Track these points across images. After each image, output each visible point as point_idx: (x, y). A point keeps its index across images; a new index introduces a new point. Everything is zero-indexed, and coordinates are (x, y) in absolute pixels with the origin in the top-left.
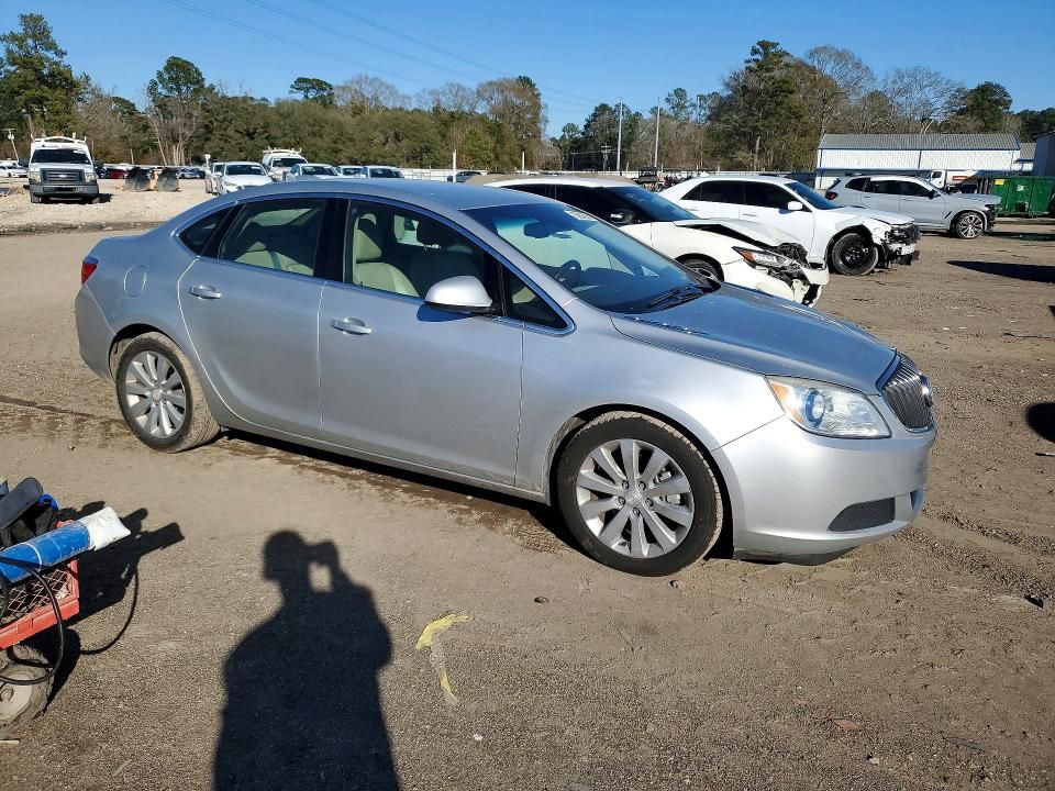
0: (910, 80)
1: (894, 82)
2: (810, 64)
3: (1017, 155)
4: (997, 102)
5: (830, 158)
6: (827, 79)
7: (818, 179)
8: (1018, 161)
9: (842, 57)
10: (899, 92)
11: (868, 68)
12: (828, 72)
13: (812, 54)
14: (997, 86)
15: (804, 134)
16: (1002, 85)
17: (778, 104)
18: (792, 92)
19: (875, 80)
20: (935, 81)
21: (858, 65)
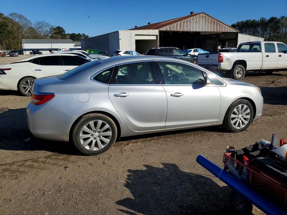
0: (41, 25)
1: (37, 25)
2: (10, 18)
3: (74, 44)
4: (62, 31)
5: (26, 46)
6: (18, 23)
7: (24, 52)
8: (74, 46)
9: (21, 17)
10: (40, 28)
11: (29, 20)
12: (17, 21)
13: (11, 15)
14: (61, 27)
15: (14, 39)
16: (62, 27)
17: (4, 30)
18: (8, 26)
19: (32, 24)
20: (48, 25)
21: (26, 19)
